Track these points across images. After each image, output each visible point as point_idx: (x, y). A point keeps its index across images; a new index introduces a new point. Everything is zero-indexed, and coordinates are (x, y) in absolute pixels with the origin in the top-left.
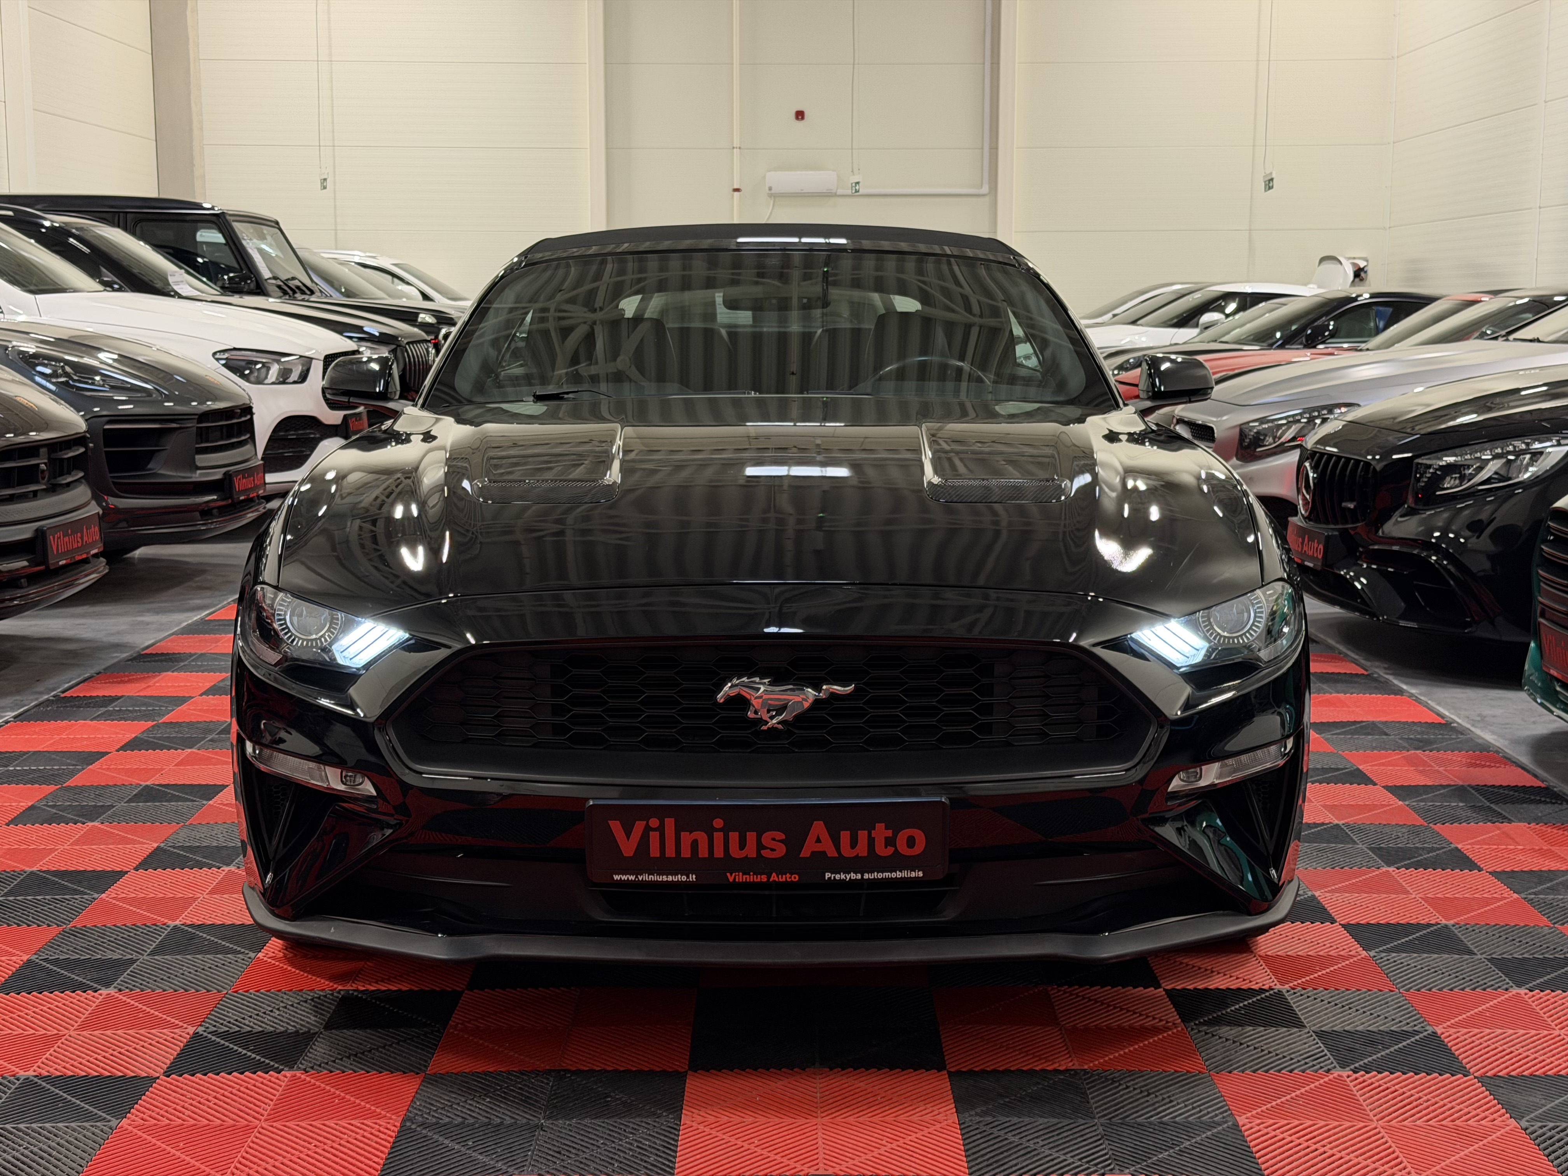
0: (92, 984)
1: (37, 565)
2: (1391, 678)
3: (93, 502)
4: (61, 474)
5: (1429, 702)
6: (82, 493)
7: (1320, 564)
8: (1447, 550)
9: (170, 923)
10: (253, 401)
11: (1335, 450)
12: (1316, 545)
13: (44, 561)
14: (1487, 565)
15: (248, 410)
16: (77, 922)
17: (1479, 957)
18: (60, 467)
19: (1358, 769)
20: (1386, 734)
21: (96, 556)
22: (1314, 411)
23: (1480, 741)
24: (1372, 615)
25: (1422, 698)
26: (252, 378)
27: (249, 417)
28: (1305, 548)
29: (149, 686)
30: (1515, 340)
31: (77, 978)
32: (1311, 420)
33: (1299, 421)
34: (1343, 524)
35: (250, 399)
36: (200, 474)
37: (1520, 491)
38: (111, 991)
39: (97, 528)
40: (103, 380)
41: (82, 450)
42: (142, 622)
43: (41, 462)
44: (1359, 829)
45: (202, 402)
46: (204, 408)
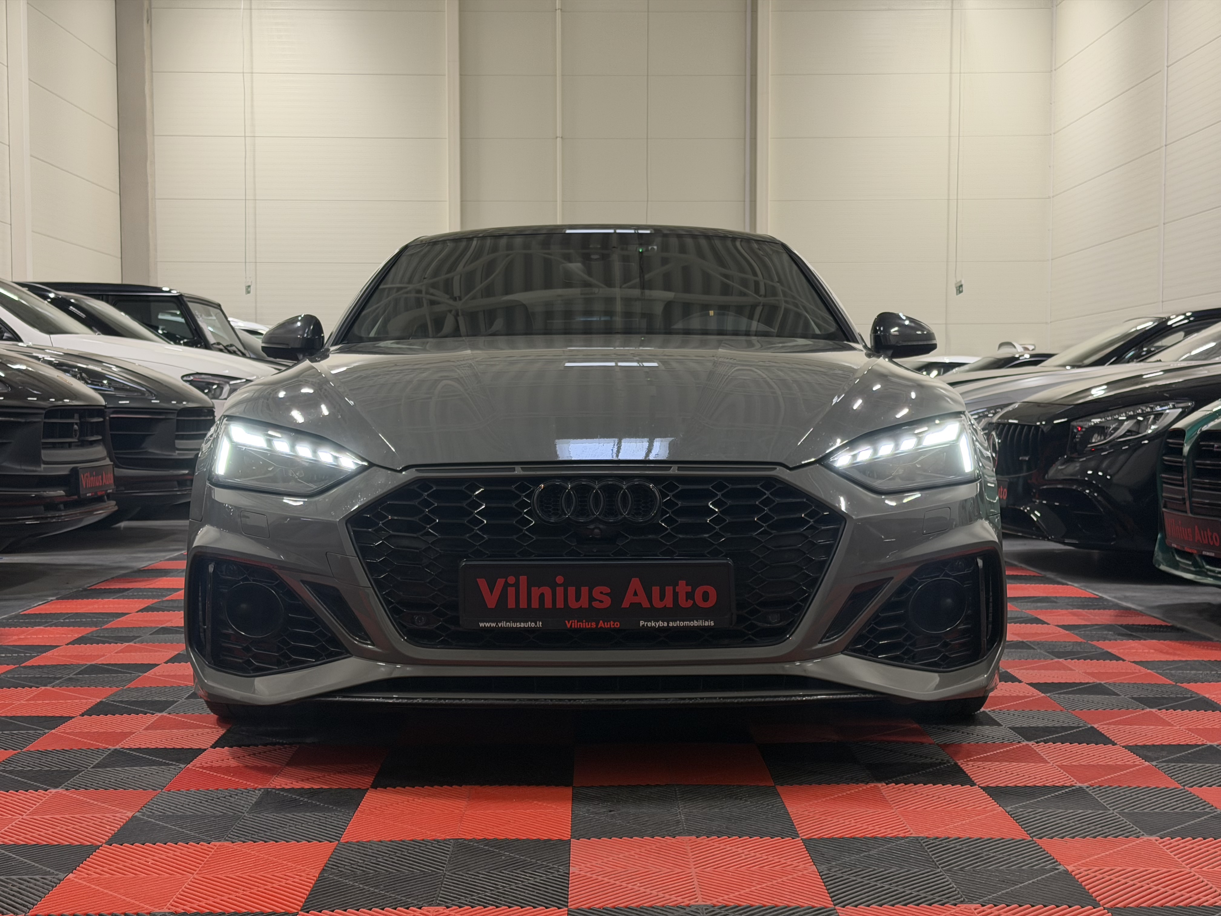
0: (149, 711)
1: (72, 495)
3: (108, 459)
4: (87, 436)
5: (1086, 589)
6: (99, 451)
8: (1097, 484)
10: (215, 407)
12: (1002, 490)
13: (77, 493)
14: (1128, 496)
15: (211, 412)
17: (1123, 696)
18: (87, 429)
19: (1038, 618)
20: (1056, 602)
21: (109, 497)
23: (1125, 607)
25: (1082, 588)
26: (210, 395)
27: (212, 418)
34: (1021, 473)
35: (212, 405)
36: (178, 454)
37: (1147, 441)
38: (164, 714)
39: (111, 476)
40: (109, 383)
41: (101, 419)
43: (75, 422)
45: (180, 401)
46: (180, 406)
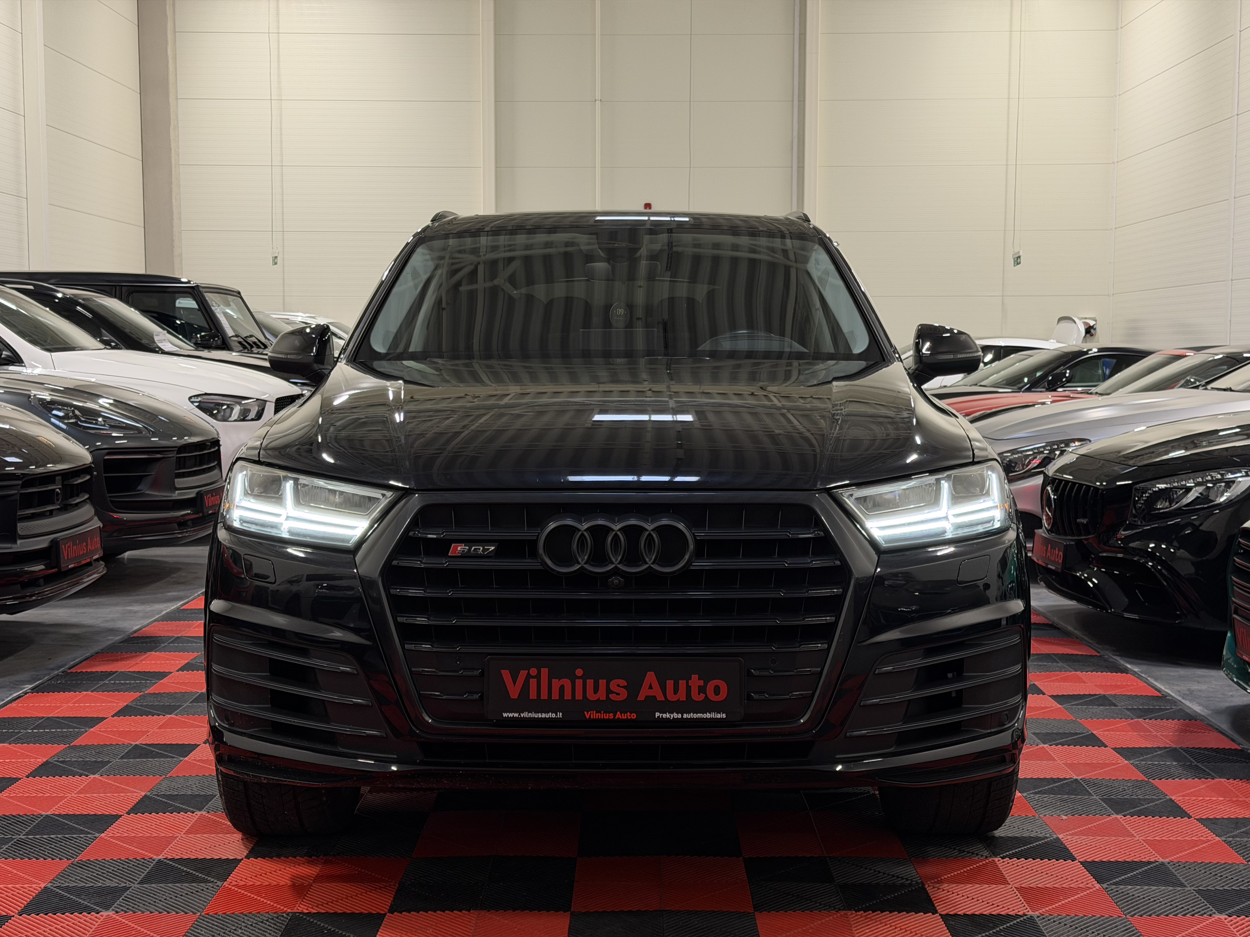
0: (95, 907)
1: (52, 568)
2: (1118, 658)
3: (96, 518)
4: (72, 497)
5: (1149, 678)
6: (87, 511)
7: (1060, 567)
8: (1160, 557)
9: (155, 857)
10: (220, 435)
11: (1071, 477)
12: (1057, 552)
13: (58, 565)
14: (1192, 570)
15: (216, 443)
16: (83, 857)
17: (1189, 888)
18: (71, 491)
19: (1092, 734)
20: (1116, 706)
21: (97, 560)
22: (1054, 445)
23: (1188, 711)
24: (1103, 608)
25: (1143, 675)
26: (219, 417)
27: (217, 448)
28: (1048, 554)
29: (137, 664)
30: (1213, 389)
31: (83, 902)
32: (1052, 451)
33: (1042, 452)
34: (1078, 536)
35: (218, 434)
36: (179, 494)
37: (1218, 511)
38: (110, 913)
39: (98, 538)
40: (104, 421)
41: (88, 477)
42: (130, 611)
43: (57, 487)
44: (1094, 784)
45: (181, 437)
46: (182, 442)
